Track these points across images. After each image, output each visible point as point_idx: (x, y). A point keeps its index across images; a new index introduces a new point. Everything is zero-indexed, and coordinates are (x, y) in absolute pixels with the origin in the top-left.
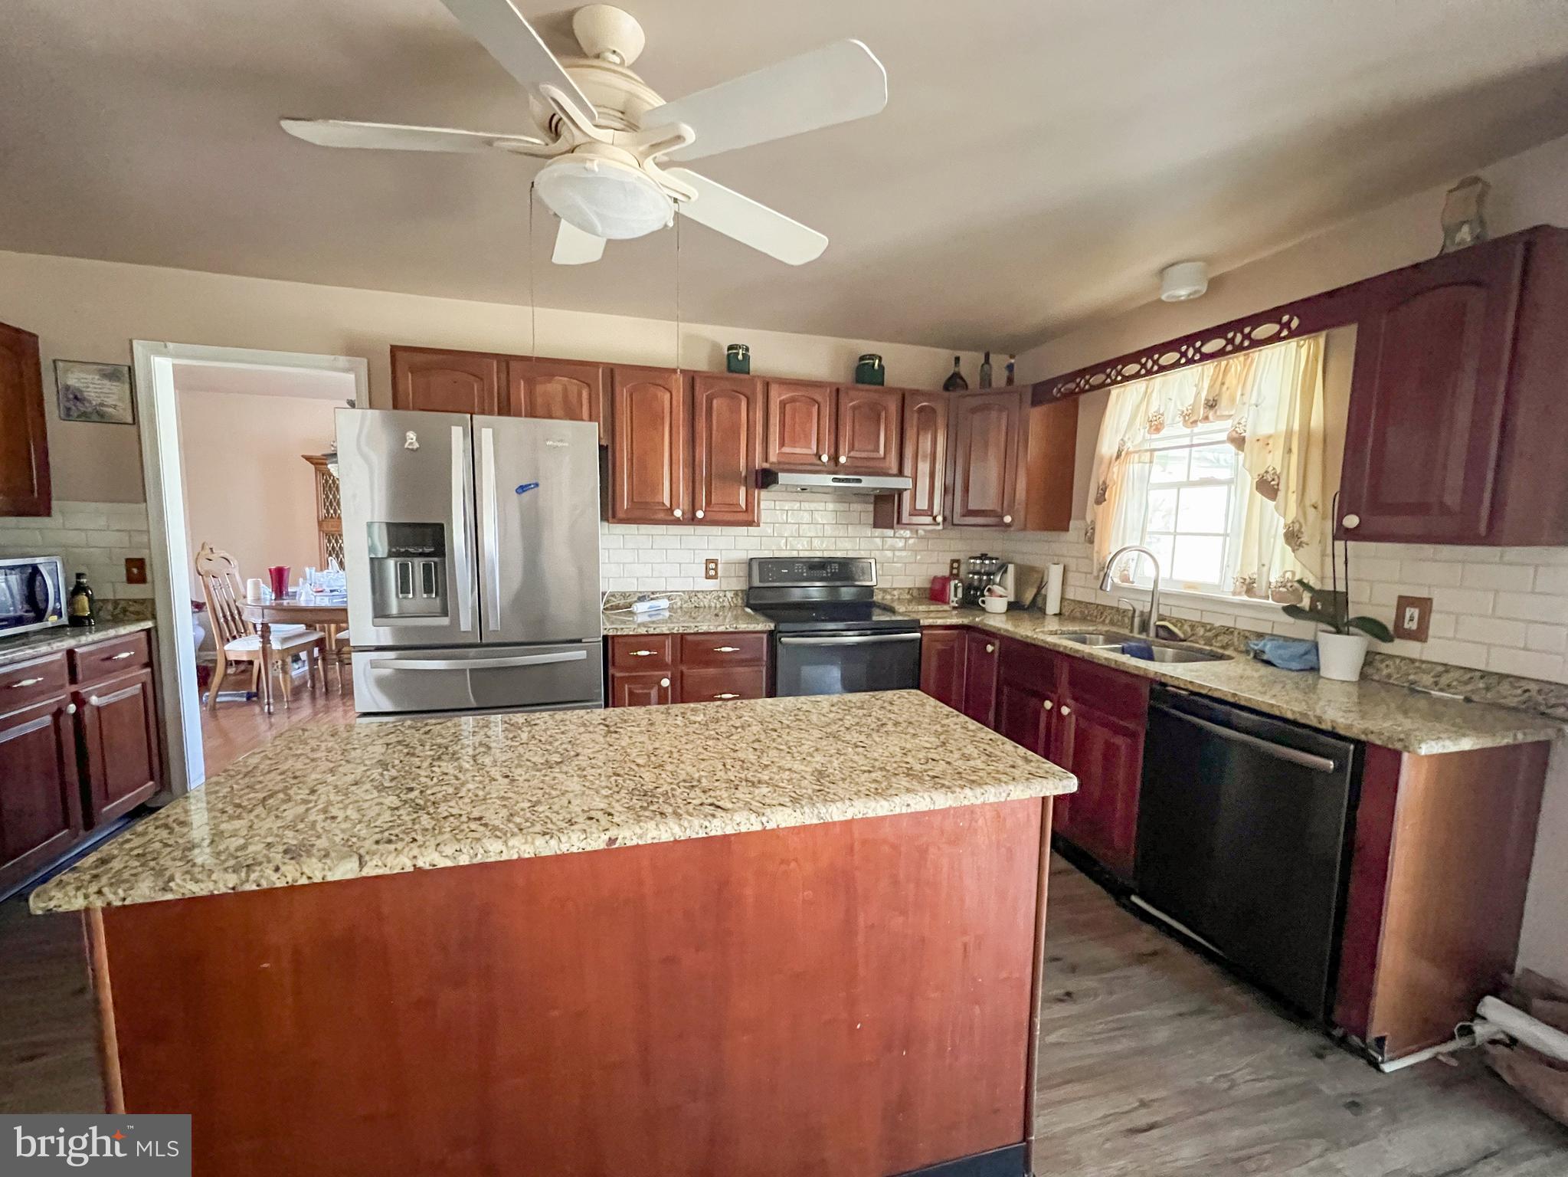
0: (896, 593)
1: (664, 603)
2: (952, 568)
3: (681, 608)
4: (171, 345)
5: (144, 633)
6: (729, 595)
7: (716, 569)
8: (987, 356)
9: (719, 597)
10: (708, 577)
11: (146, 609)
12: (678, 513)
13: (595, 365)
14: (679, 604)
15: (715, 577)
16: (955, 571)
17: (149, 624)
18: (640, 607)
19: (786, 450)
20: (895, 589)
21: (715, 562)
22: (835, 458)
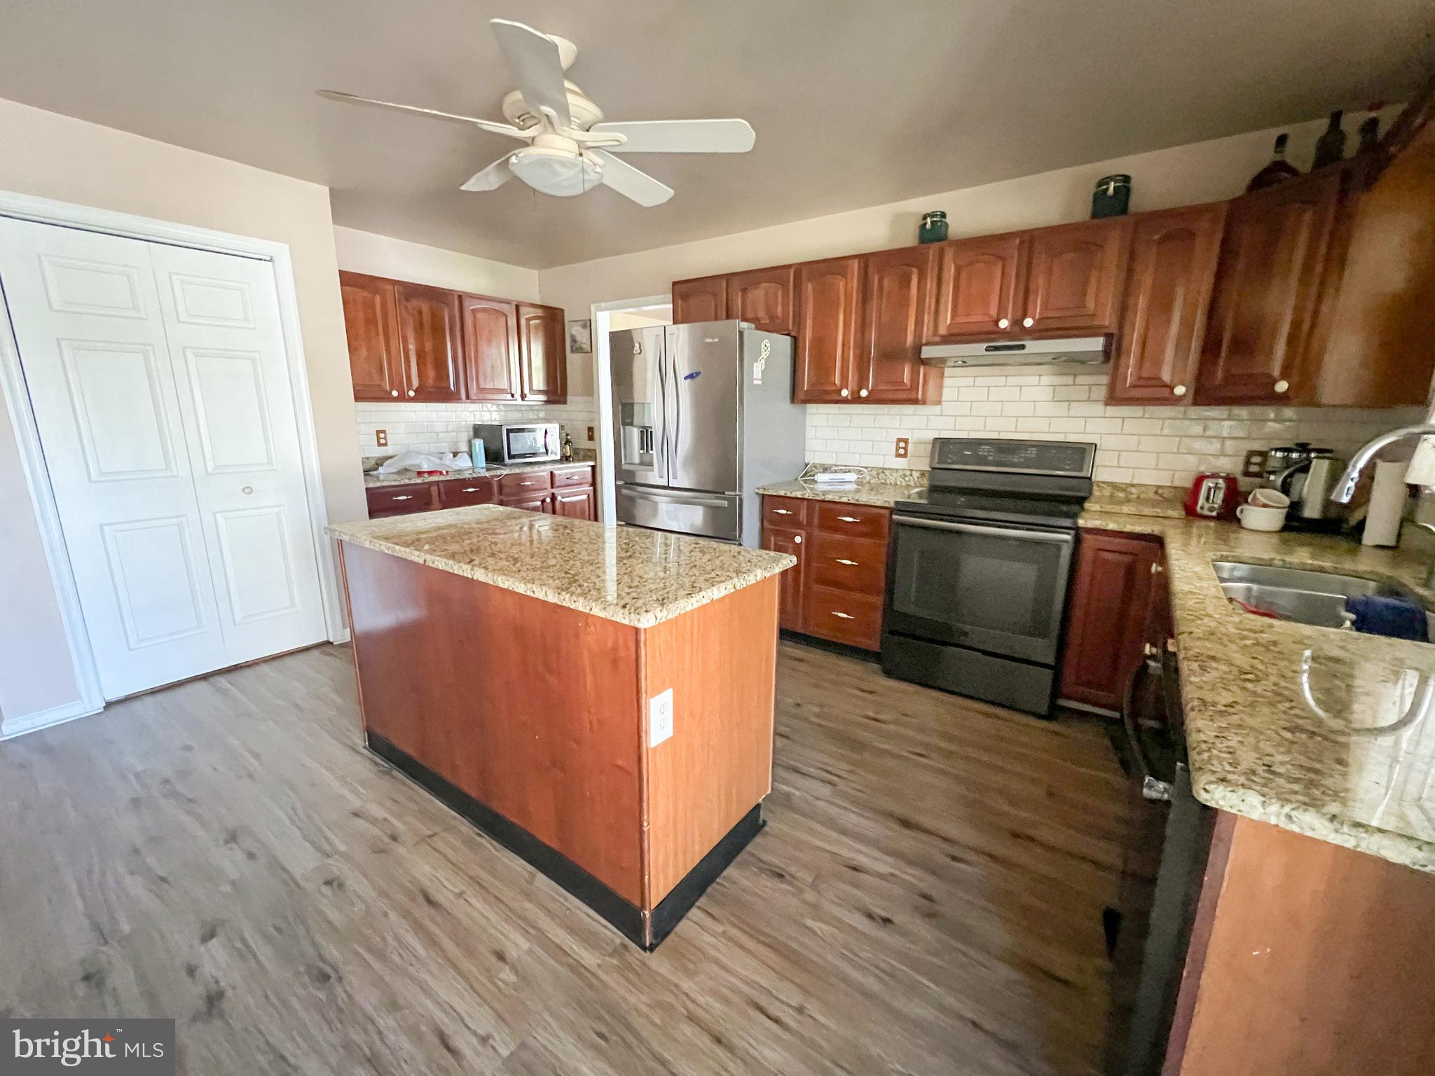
0: (1133, 490)
1: (852, 477)
2: (1248, 463)
3: (869, 483)
4: (603, 304)
5: (590, 468)
6: (916, 475)
7: (905, 449)
8: (1336, 118)
9: (906, 476)
10: (898, 455)
11: (591, 455)
12: (845, 393)
13: (789, 267)
14: (868, 479)
15: (905, 455)
16: (1254, 469)
17: (592, 463)
18: (821, 477)
19: (959, 320)
20: (1133, 485)
21: (906, 441)
22: (1017, 322)
